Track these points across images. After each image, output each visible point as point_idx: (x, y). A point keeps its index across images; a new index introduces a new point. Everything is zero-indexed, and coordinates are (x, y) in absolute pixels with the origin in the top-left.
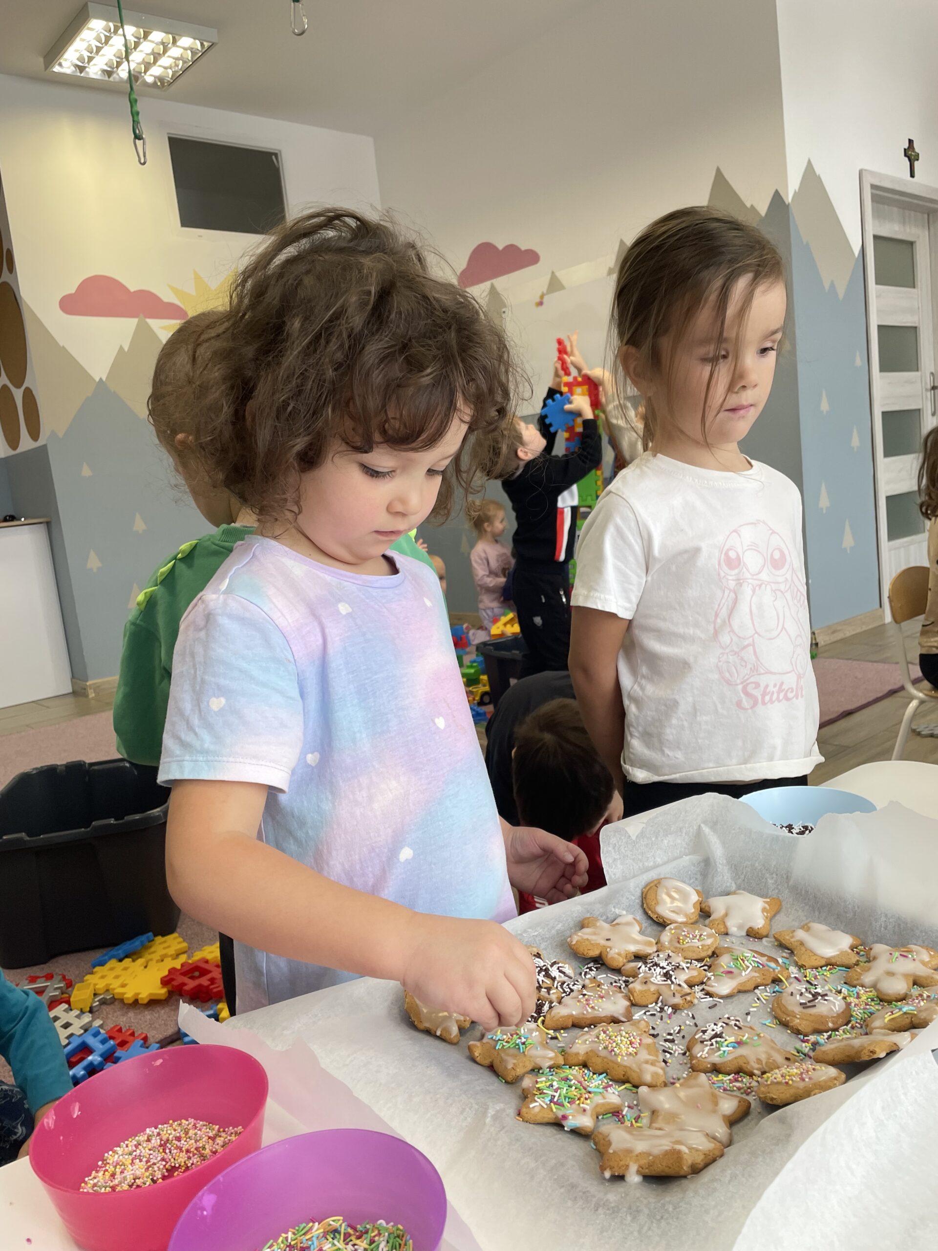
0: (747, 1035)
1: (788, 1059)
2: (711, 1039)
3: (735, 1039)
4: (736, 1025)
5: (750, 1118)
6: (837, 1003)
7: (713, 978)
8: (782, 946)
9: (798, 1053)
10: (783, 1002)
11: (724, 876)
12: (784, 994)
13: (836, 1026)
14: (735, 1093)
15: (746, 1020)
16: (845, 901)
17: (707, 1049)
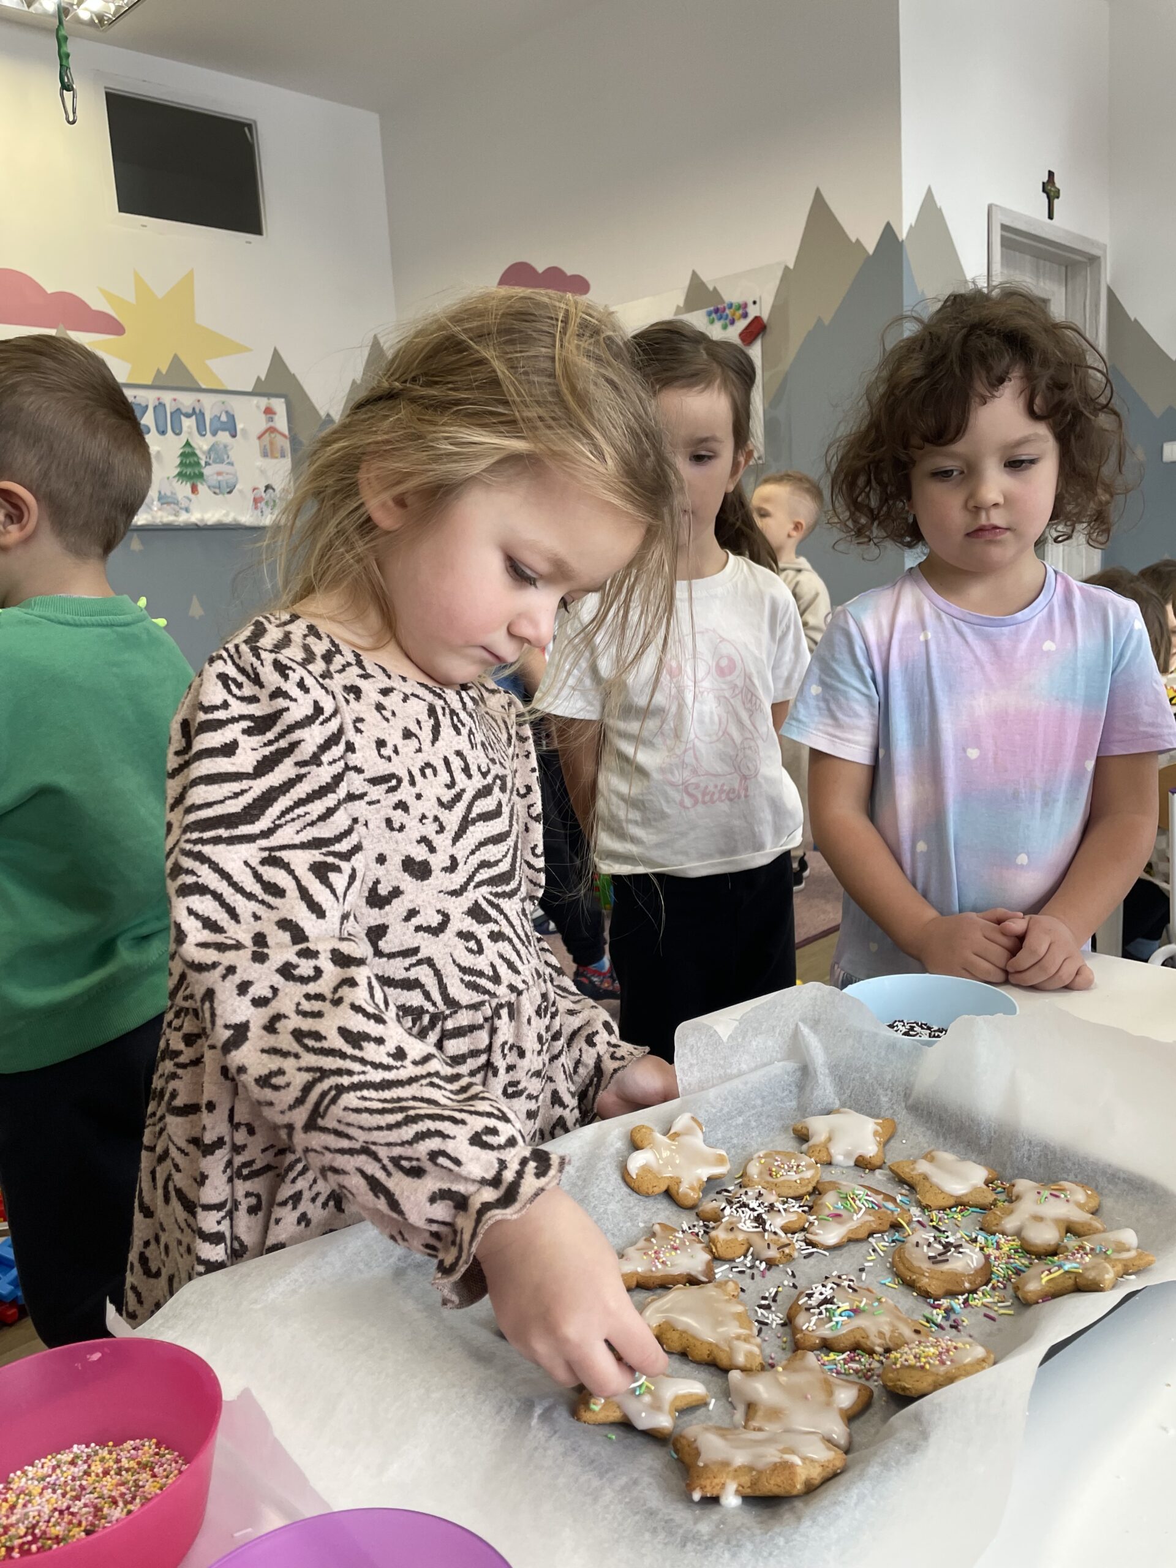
0: (865, 1300)
1: (917, 1332)
2: (819, 1306)
3: (851, 1305)
4: (849, 1286)
5: (871, 1411)
6: (975, 1257)
7: (816, 1223)
8: (901, 1181)
9: (928, 1322)
10: (907, 1255)
11: (825, 1089)
12: (907, 1245)
13: (974, 1287)
14: (850, 1378)
15: (859, 1278)
16: (979, 1124)
17: (814, 1319)
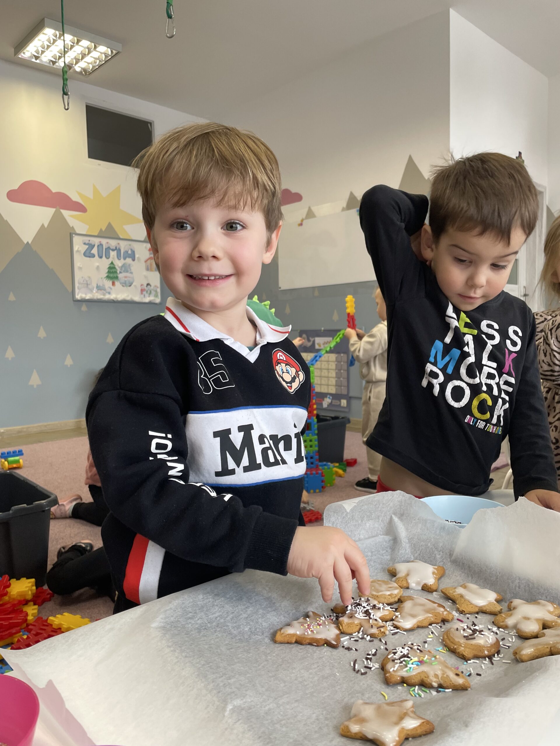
0: (427, 656)
2: (399, 659)
3: (418, 659)
4: (418, 649)
6: (491, 637)
7: (399, 616)
8: (448, 598)
10: (451, 635)
11: (406, 550)
12: (451, 630)
15: (424, 647)
16: (490, 569)
17: (397, 666)
